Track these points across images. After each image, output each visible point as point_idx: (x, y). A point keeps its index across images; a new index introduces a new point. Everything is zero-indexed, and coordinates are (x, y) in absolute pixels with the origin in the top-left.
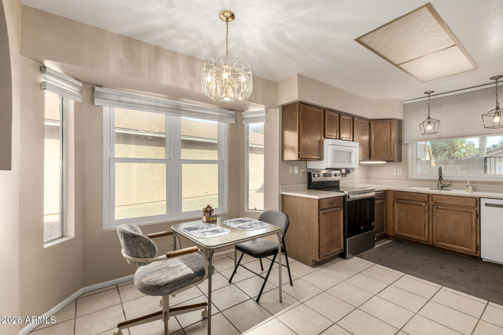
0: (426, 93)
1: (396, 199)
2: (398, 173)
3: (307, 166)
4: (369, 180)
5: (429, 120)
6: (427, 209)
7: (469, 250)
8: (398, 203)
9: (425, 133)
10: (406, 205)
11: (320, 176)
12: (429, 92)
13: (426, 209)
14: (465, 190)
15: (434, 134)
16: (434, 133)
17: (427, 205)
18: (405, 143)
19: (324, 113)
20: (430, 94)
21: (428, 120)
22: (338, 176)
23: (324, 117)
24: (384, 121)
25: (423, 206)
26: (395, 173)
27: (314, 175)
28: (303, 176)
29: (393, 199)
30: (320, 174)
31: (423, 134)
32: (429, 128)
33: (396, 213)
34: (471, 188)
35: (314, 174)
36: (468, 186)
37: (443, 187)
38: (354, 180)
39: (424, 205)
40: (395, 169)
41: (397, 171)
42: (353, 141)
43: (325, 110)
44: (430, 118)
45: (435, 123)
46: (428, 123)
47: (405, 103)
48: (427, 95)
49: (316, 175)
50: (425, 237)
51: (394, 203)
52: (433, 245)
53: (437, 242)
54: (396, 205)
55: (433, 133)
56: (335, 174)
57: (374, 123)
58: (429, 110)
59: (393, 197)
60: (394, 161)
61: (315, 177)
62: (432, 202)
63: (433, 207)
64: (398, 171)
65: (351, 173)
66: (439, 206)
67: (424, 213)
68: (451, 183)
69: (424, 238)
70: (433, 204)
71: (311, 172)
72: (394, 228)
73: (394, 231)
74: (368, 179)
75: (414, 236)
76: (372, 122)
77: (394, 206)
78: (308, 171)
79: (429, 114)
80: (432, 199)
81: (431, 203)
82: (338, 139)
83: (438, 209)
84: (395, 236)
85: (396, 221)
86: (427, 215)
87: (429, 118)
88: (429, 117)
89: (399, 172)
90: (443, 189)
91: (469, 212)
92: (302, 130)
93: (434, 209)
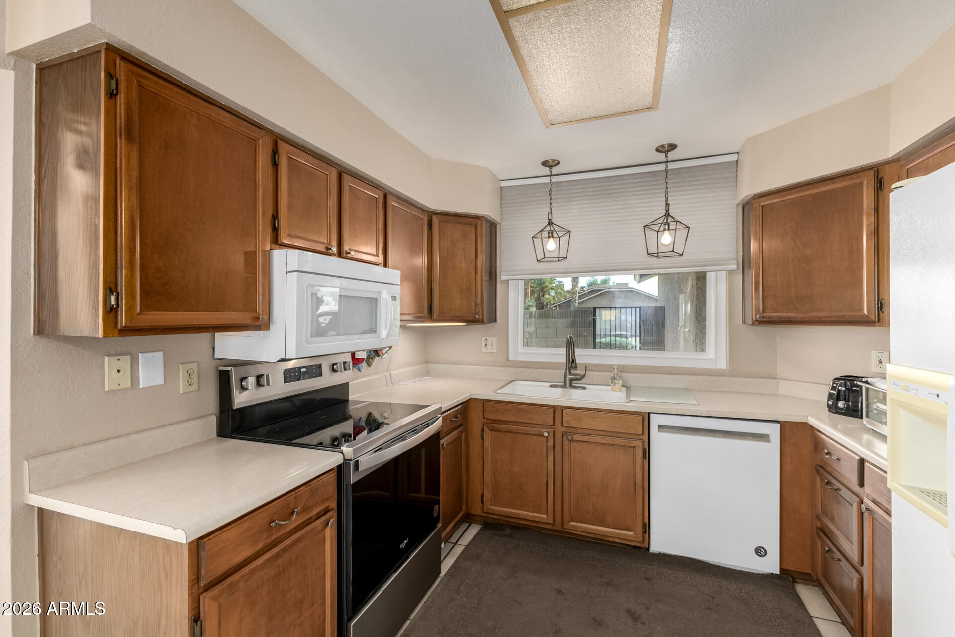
0: (545, 163)
1: (489, 421)
2: (489, 350)
3: (214, 349)
4: (430, 365)
5: (551, 229)
6: (551, 444)
7: (630, 536)
8: (491, 431)
9: (545, 258)
10: (510, 435)
11: (268, 384)
12: (551, 163)
13: (549, 444)
14: (610, 385)
15: (559, 261)
16: (559, 259)
17: (551, 434)
18: (503, 278)
19: (275, 152)
20: (553, 168)
21: (548, 229)
22: (341, 371)
23: (275, 164)
24: (462, 220)
25: (543, 436)
26: (484, 350)
27: (244, 383)
28: (195, 387)
29: (483, 420)
30: (268, 376)
31: (539, 261)
32: (551, 245)
33: (488, 458)
34: (620, 382)
35: (243, 379)
36: (614, 378)
37: (573, 382)
38: (392, 373)
39: (546, 434)
40: (484, 339)
41: (486, 345)
42: (386, 265)
43: (279, 140)
44: (552, 224)
45: (559, 237)
46: (549, 233)
47: (503, 184)
48: (546, 171)
49: (251, 381)
50: (547, 514)
51: (483, 431)
52: (563, 530)
53: (572, 523)
54: (488, 435)
55: (557, 259)
56: (334, 365)
57: (439, 222)
58: (551, 204)
59: (481, 415)
60: (483, 322)
61: (247, 389)
62: (562, 426)
63: (564, 437)
64: (489, 345)
65: (383, 355)
66: (575, 434)
67: (545, 452)
68: (587, 372)
69: (545, 516)
70: (563, 430)
71: (228, 372)
72: (483, 495)
73: (483, 502)
74: (427, 362)
75: (525, 513)
76: (434, 218)
77: (483, 438)
78: (220, 368)
79: (551, 213)
80: (561, 418)
81: (560, 429)
82: (335, 255)
83: (572, 444)
84: (485, 515)
85: (488, 477)
86: (551, 458)
87: (550, 223)
88: (550, 220)
89: (492, 346)
90: (573, 385)
91: (631, 447)
92: (129, 189)
93: (565, 442)
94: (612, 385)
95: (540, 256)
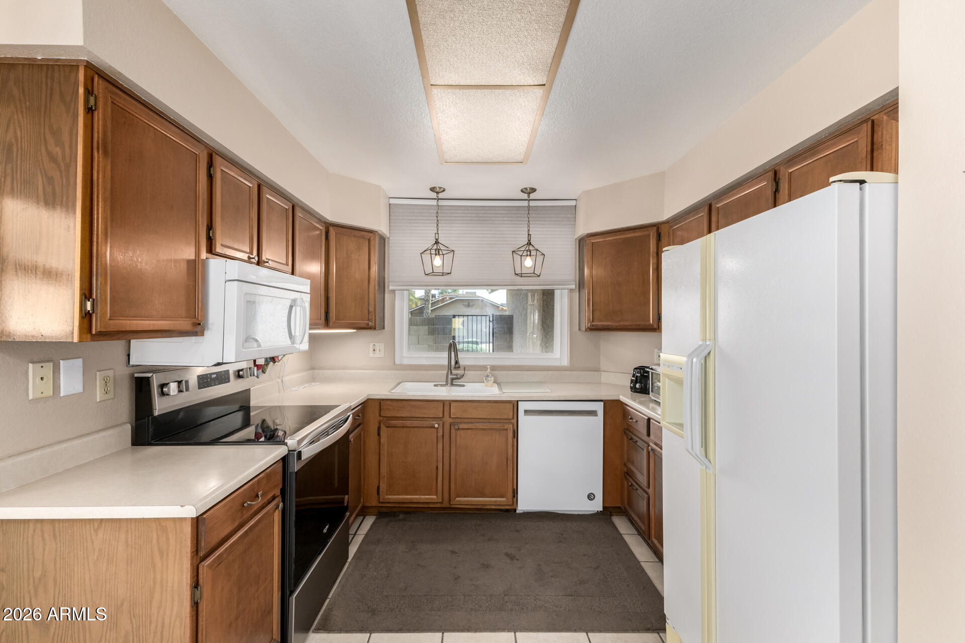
0: (433, 189)
1: (385, 419)
2: (377, 355)
3: (129, 355)
4: (316, 371)
5: (437, 248)
6: (440, 434)
7: (503, 501)
8: (387, 427)
9: (433, 272)
10: (405, 429)
11: (187, 389)
12: (438, 190)
13: (439, 434)
14: (484, 382)
15: (443, 275)
16: (443, 274)
17: (441, 426)
18: (391, 288)
19: (210, 165)
20: (440, 194)
21: (435, 247)
22: (247, 377)
23: (210, 177)
24: (357, 233)
25: (434, 427)
26: (371, 354)
27: (165, 390)
28: (111, 395)
29: (379, 418)
30: (187, 382)
31: (427, 274)
32: (438, 261)
33: (384, 452)
34: (493, 379)
35: (162, 386)
36: (488, 376)
37: (454, 381)
38: (285, 379)
39: (436, 426)
40: (371, 345)
41: (374, 350)
42: (293, 273)
43: (214, 154)
44: (439, 243)
45: (443, 255)
46: (436, 251)
47: (392, 201)
48: (434, 195)
49: (173, 386)
50: (436, 495)
51: (379, 428)
52: (450, 506)
53: (457, 499)
54: (384, 431)
55: (442, 274)
56: (239, 371)
57: (336, 233)
58: (437, 225)
59: (378, 414)
60: (375, 329)
61: (168, 395)
62: (450, 417)
63: (452, 427)
64: (377, 350)
65: (279, 361)
66: (461, 423)
67: (435, 441)
68: (466, 372)
69: (435, 497)
70: (451, 420)
71: (148, 378)
72: (378, 488)
73: (378, 494)
74: (313, 368)
75: (418, 497)
76: (331, 229)
77: (379, 435)
78: (136, 375)
79: (438, 234)
80: (449, 410)
81: (448, 420)
82: (254, 263)
83: (458, 432)
84: (381, 505)
85: (384, 470)
86: (440, 446)
87: (437, 242)
88: (437, 239)
89: (380, 351)
90: (454, 383)
91: (504, 429)
93: (453, 431)
94: (485, 382)
95: (429, 270)
